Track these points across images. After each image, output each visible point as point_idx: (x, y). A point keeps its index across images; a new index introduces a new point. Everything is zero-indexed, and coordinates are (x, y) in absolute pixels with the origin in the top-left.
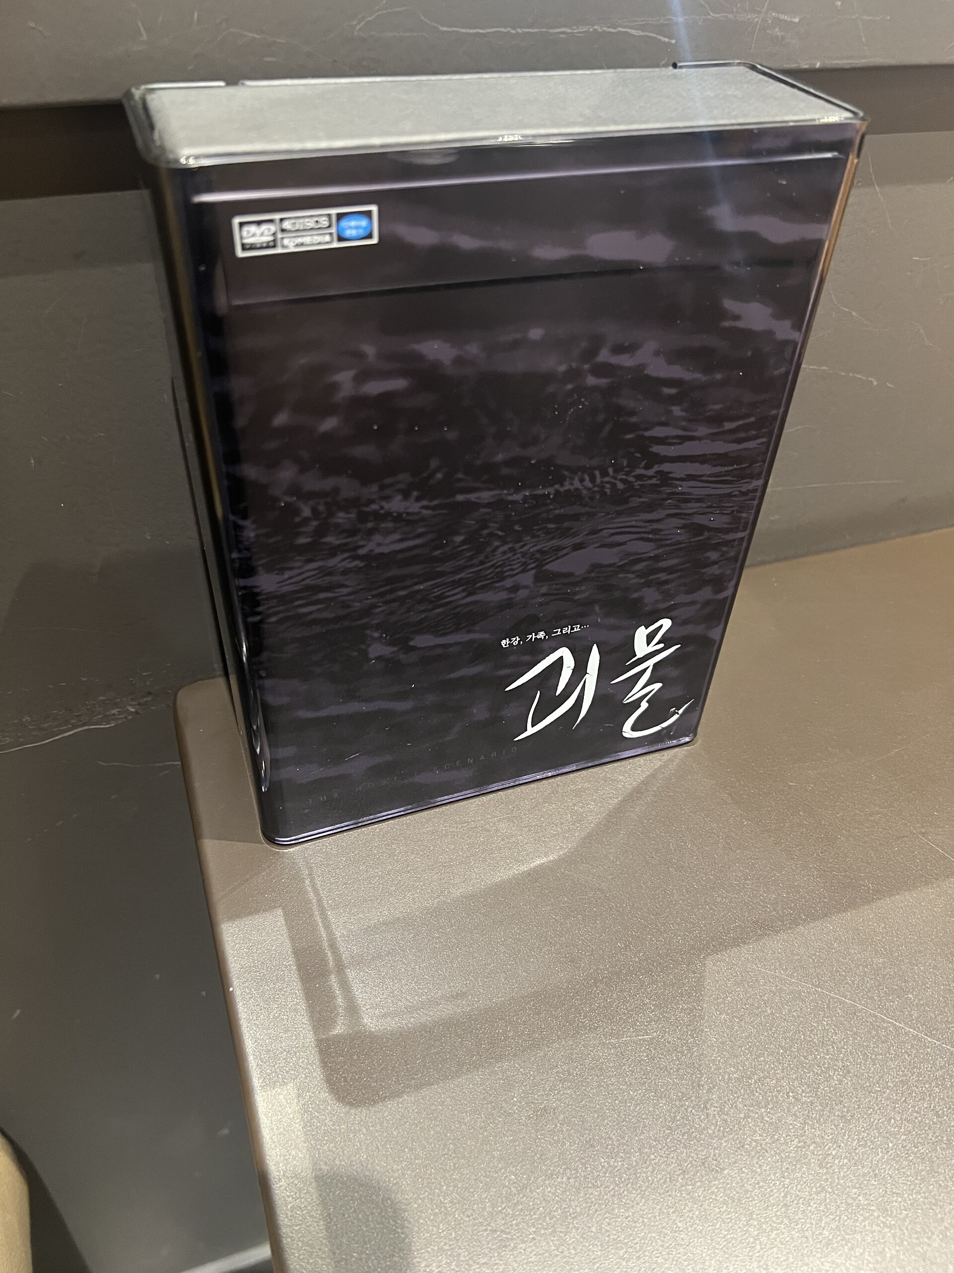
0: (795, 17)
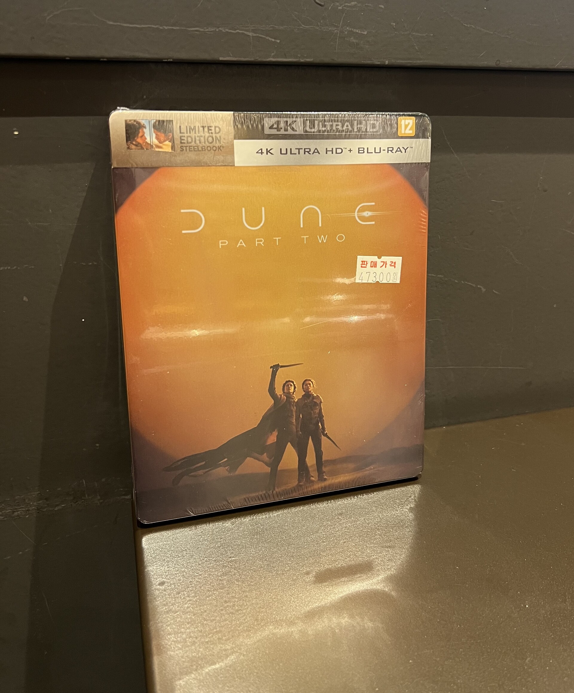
0: (364, 32)
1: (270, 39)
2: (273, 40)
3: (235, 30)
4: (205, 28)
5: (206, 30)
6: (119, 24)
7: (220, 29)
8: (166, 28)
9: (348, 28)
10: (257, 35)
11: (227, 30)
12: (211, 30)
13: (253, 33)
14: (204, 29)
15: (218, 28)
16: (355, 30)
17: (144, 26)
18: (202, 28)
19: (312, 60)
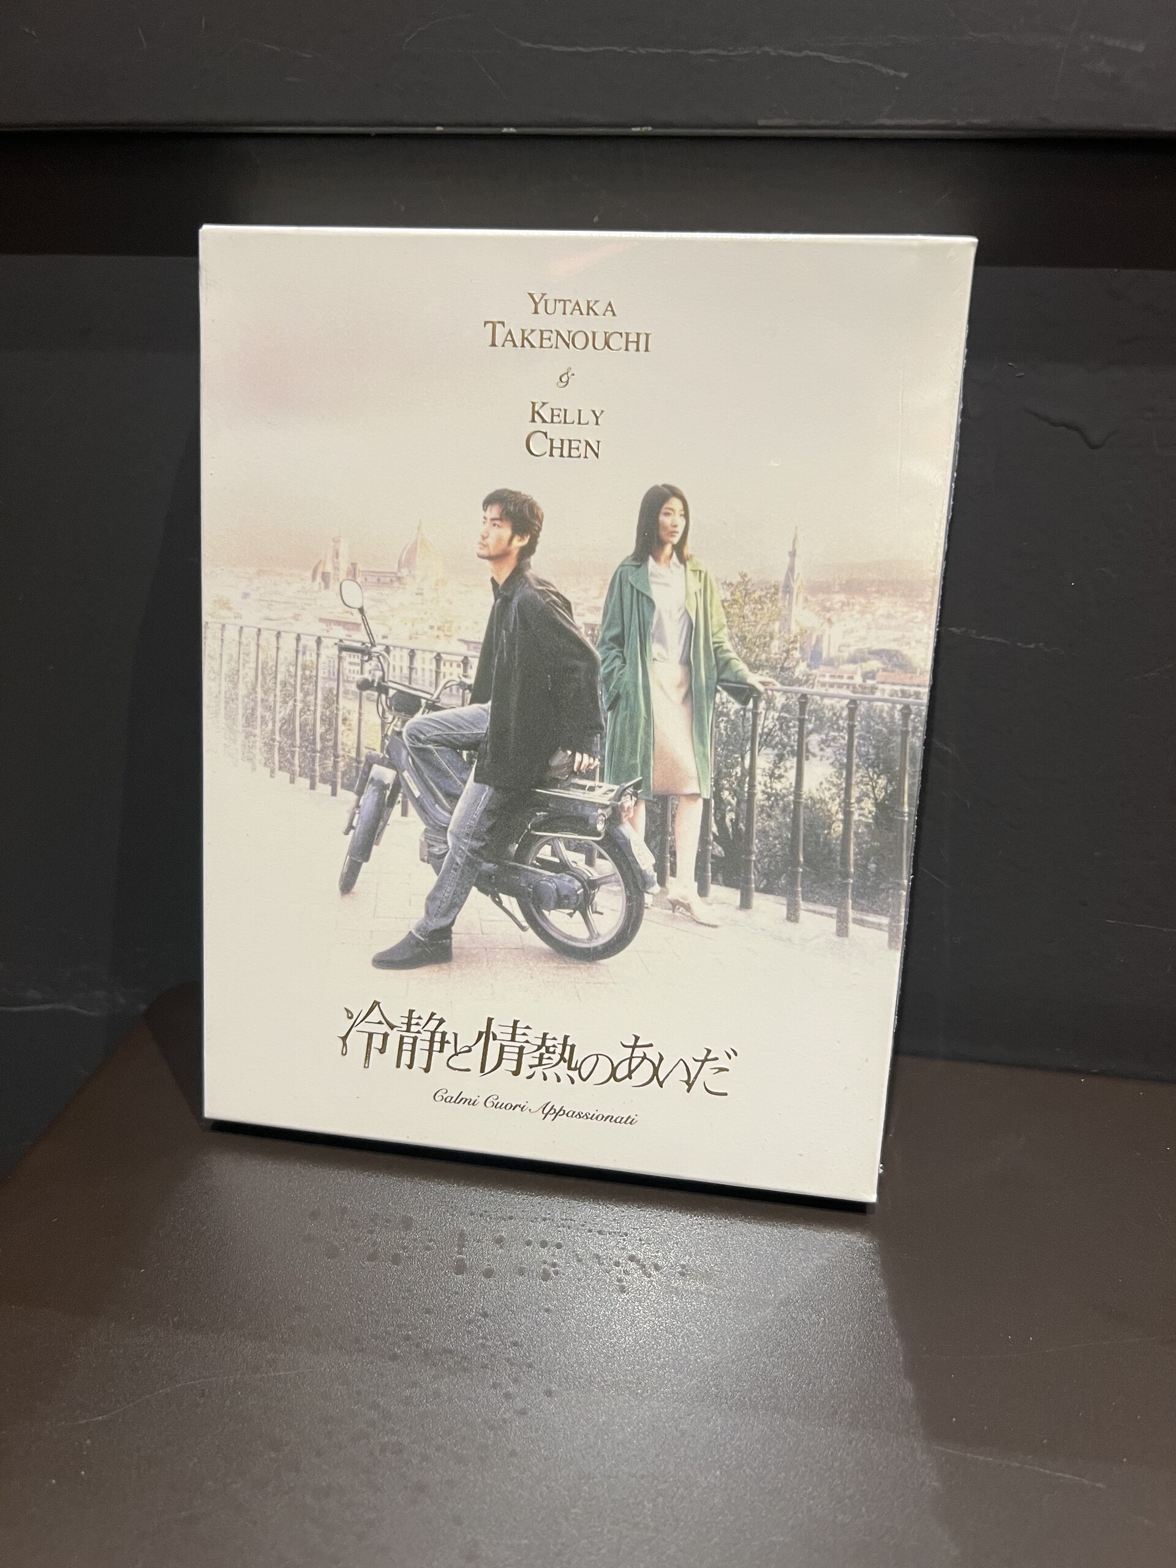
0: (1137, 45)
1: (884, 70)
2: (892, 72)
3: (800, 51)
4: (731, 48)
5: (732, 54)
6: (545, 46)
7: (767, 49)
8: (642, 51)
9: (1092, 37)
10: (854, 60)
11: (781, 51)
12: (741, 53)
13: (843, 57)
14: (732, 51)
15: (760, 47)
16: (1110, 42)
17: (594, 49)
18: (724, 50)
19: (985, 121)
